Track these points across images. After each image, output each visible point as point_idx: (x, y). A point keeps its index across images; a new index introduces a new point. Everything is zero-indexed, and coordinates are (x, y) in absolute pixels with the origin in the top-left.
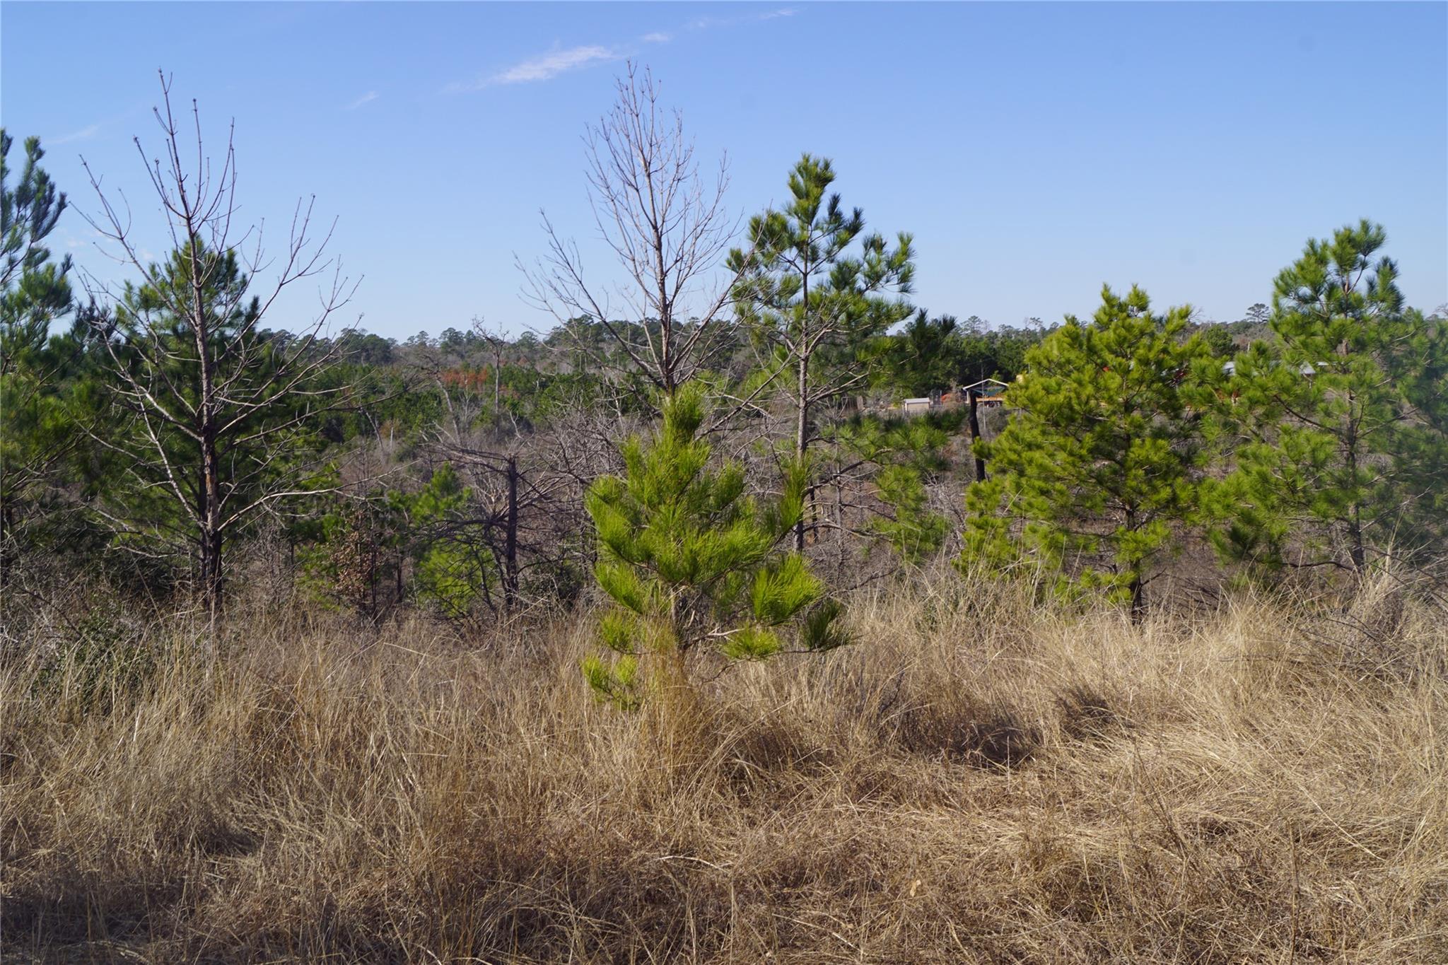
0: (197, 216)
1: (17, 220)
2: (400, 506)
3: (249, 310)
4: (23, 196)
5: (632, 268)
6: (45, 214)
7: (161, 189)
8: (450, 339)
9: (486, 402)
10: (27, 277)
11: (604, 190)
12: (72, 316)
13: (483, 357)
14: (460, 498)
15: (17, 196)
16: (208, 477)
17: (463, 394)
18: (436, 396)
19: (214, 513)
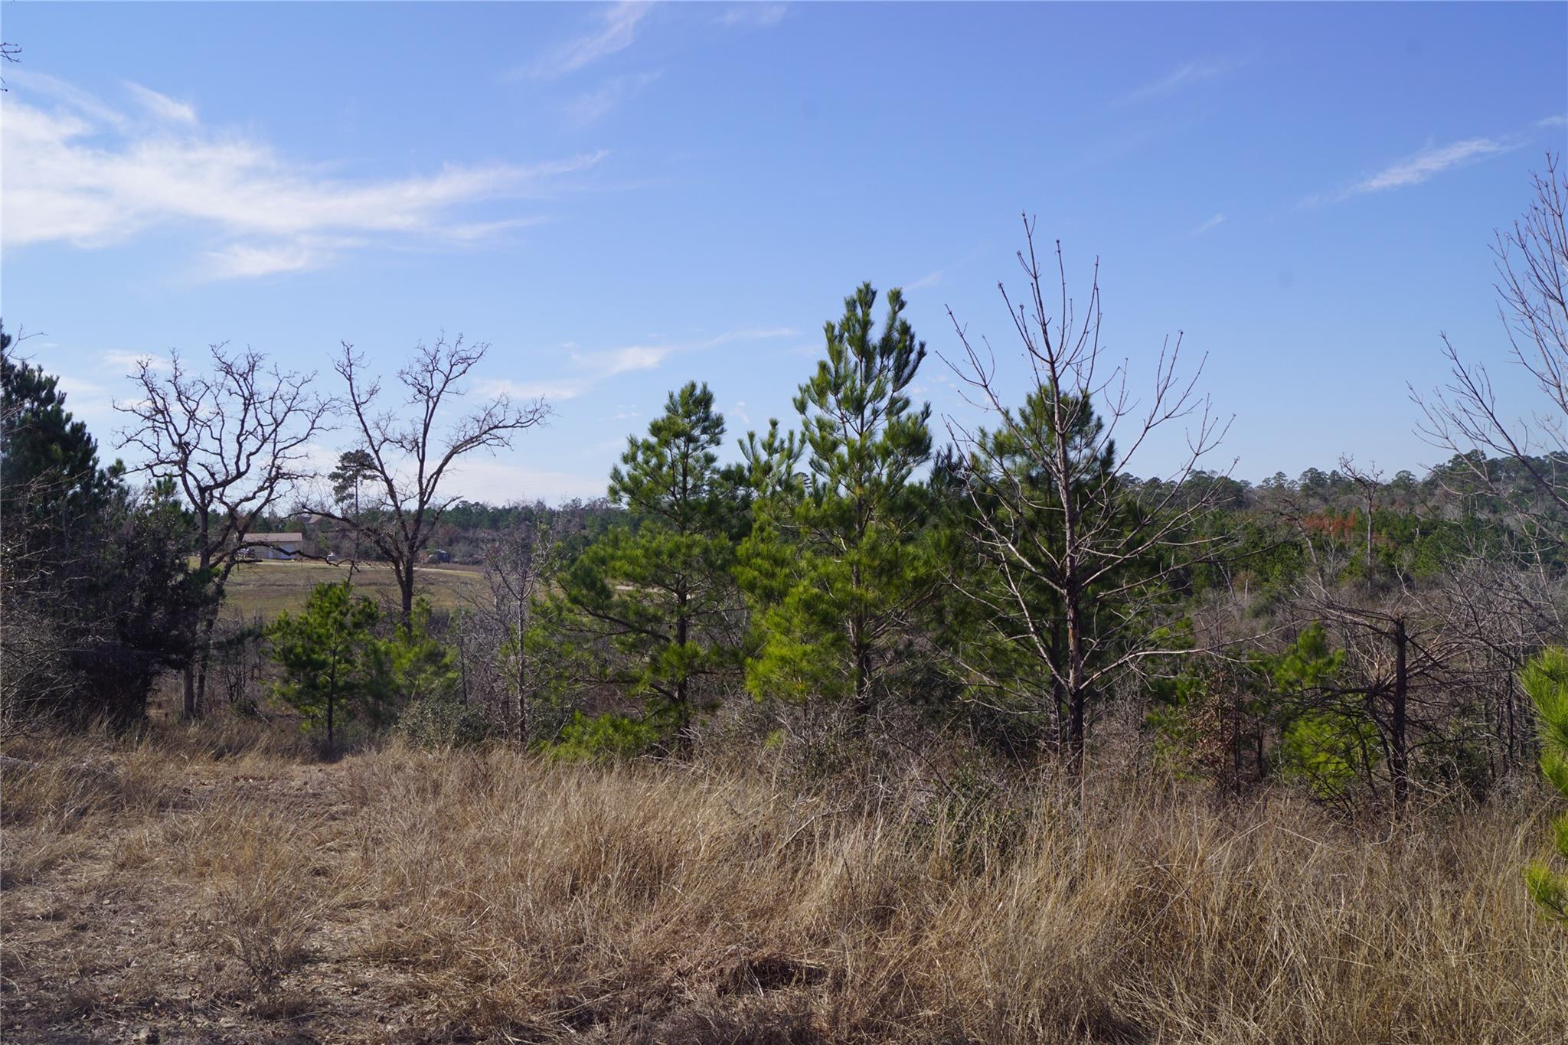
0: (1061, 359)
1: (881, 371)
2: (1262, 668)
3: (1104, 454)
4: (887, 346)
5: (1558, 397)
6: (907, 363)
7: (1024, 332)
8: (1311, 480)
9: (1355, 552)
10: (891, 426)
11: (1520, 306)
12: (930, 465)
13: (1350, 500)
14: (1331, 662)
15: (881, 347)
16: (1070, 632)
17: (1327, 543)
18: (1296, 545)
19: (1076, 670)
